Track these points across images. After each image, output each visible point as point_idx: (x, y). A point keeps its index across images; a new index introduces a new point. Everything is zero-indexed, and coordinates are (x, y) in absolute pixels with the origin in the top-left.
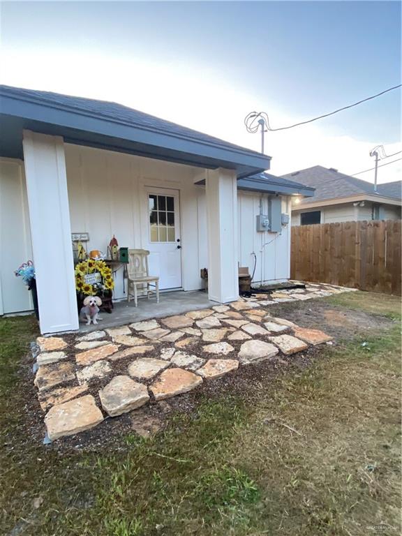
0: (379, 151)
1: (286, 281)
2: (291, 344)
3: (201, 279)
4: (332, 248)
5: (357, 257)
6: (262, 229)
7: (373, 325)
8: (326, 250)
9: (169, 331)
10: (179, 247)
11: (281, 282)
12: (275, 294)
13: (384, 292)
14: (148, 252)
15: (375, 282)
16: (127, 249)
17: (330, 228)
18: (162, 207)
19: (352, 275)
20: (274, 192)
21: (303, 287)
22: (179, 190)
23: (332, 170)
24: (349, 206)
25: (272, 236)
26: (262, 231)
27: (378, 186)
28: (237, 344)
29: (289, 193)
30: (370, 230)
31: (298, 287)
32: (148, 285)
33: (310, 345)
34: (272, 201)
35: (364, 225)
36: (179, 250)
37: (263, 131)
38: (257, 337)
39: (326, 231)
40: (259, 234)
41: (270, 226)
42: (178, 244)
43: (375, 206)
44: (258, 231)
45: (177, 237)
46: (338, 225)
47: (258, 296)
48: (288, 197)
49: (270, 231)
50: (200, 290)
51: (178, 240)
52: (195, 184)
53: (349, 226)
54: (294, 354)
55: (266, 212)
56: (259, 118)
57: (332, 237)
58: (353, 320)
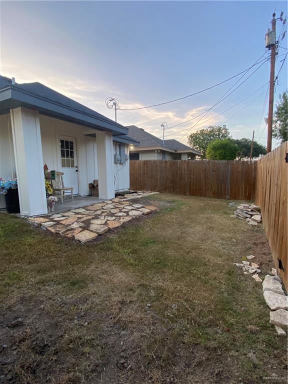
0: (165, 124)
1: (128, 190)
2: (146, 211)
3: (88, 189)
4: (147, 173)
5: (159, 177)
6: (117, 162)
7: (169, 205)
8: (144, 174)
9: (93, 211)
10: (77, 171)
11: (126, 190)
12: (126, 196)
13: (169, 193)
14: (63, 174)
15: (166, 189)
16: (54, 171)
17: (146, 163)
18: (67, 147)
19: (156, 186)
20: (122, 143)
21: (136, 192)
22: (76, 138)
23: (141, 129)
24: (153, 151)
25: (121, 166)
26: (117, 163)
27: (165, 141)
28: (127, 213)
29: (128, 143)
30: (163, 165)
31: (133, 193)
32: (64, 192)
33: (152, 211)
34: (122, 147)
35: (161, 162)
36: (77, 172)
37: (116, 109)
38: (132, 210)
39: (144, 164)
40: (116, 165)
41: (121, 161)
42: (76, 169)
43: (163, 152)
44: (115, 163)
45: (75, 165)
46: (150, 161)
47: (119, 197)
48: (128, 145)
49: (120, 164)
50: (89, 195)
51: (76, 167)
52: (85, 135)
53: (155, 162)
54: (148, 214)
55: (118, 153)
56: (113, 101)
57: (147, 167)
58: (162, 203)
